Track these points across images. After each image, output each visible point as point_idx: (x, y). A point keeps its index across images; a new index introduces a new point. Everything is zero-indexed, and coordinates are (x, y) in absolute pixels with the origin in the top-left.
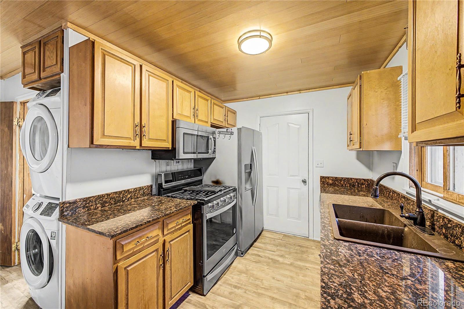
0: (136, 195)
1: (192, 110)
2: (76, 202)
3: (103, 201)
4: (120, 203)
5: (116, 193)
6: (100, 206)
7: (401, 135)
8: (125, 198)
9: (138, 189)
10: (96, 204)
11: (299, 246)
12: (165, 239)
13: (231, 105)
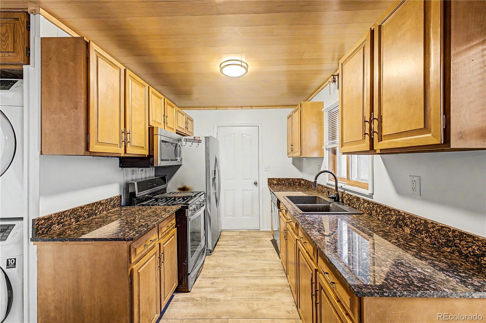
0: (107, 206)
1: (163, 117)
2: (51, 218)
3: (77, 215)
4: (93, 216)
5: (89, 205)
6: (74, 221)
7: (324, 148)
8: (97, 211)
9: (109, 200)
10: (71, 219)
11: (254, 237)
12: (161, 242)
13: (191, 113)
